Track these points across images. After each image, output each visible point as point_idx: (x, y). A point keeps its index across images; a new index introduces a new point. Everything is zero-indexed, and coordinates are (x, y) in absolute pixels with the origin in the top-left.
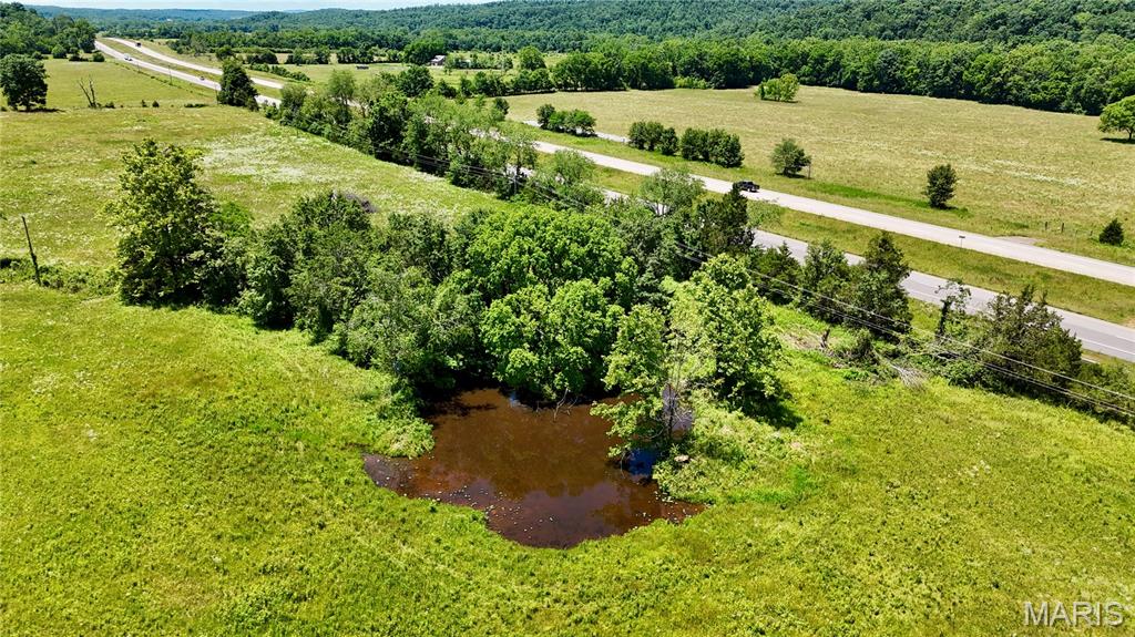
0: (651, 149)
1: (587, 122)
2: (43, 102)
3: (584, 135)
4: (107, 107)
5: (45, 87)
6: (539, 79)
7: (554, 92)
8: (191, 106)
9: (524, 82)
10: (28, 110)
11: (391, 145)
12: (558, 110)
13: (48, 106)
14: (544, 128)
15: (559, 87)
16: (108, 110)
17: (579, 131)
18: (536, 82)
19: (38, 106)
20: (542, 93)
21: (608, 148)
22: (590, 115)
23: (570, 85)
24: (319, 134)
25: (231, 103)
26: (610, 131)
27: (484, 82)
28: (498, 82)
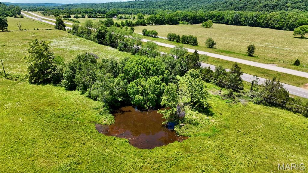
0: (173, 41)
1: (156, 33)
2: (7, 29)
3: (155, 37)
4: (24, 30)
5: (7, 25)
6: (143, 22)
7: (147, 25)
8: (47, 30)
9: (138, 23)
10: (3, 31)
11: (102, 40)
12: (148, 30)
13: (8, 30)
14: (144, 35)
15: (148, 24)
16: (24, 31)
17: (154, 36)
18: (142, 23)
19: (5, 30)
20: (143, 26)
21: (162, 40)
22: (156, 32)
23: (151, 23)
24: (83, 37)
25: (58, 29)
26: (162, 36)
27: (128, 23)
28: (131, 23)
